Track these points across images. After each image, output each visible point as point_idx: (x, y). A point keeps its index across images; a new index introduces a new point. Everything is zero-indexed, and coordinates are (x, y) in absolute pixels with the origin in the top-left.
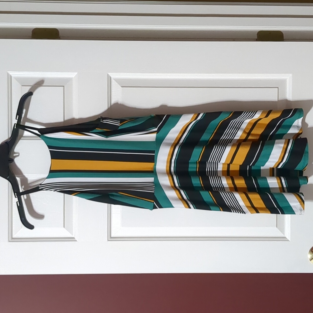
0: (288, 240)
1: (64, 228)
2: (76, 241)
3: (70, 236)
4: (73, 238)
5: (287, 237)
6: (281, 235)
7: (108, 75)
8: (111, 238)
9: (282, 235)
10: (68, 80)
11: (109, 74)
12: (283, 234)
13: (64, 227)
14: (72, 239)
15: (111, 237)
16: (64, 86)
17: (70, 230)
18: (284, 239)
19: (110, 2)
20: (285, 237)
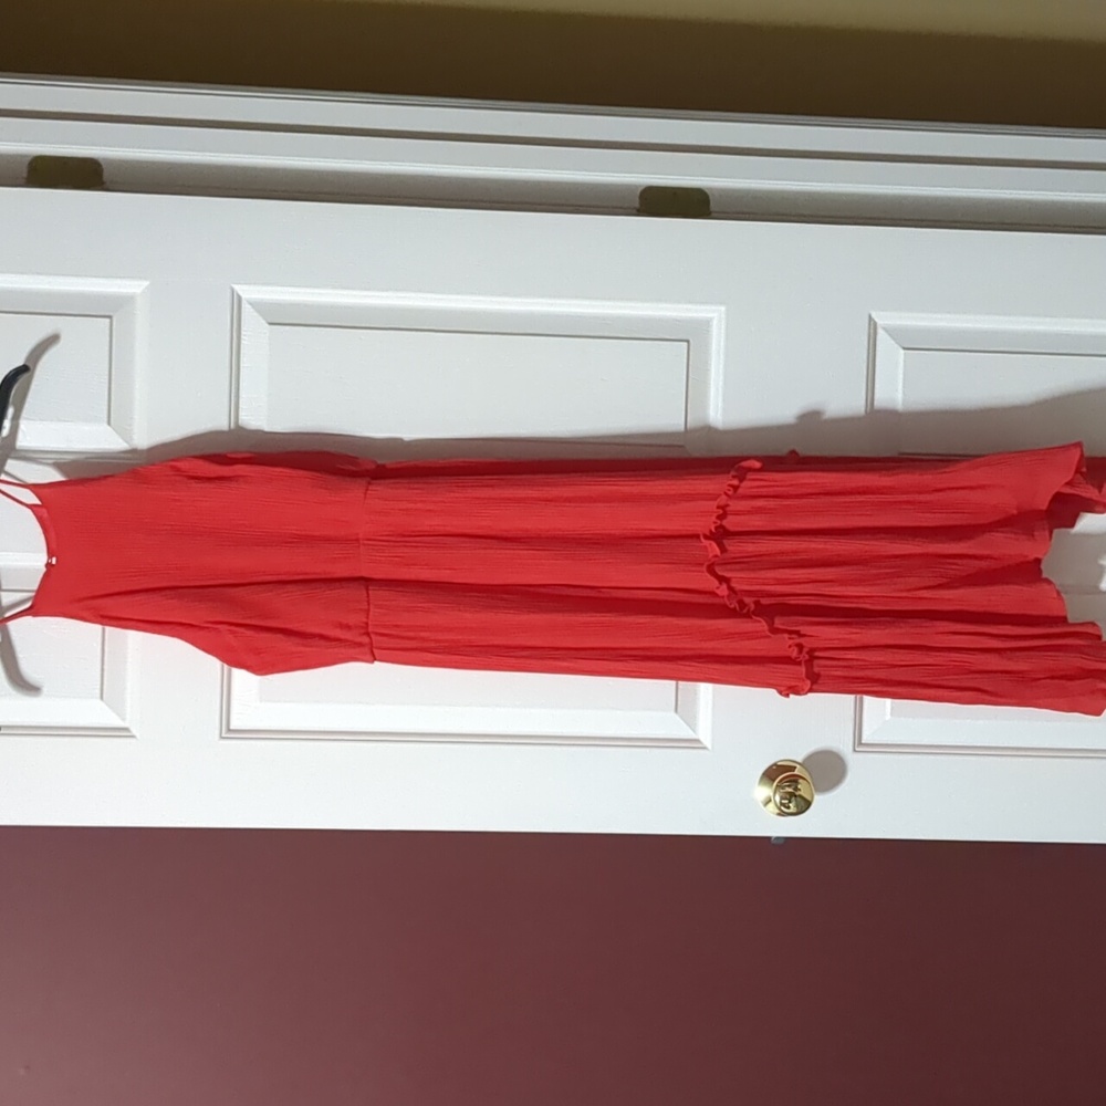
0: (705, 748)
1: (99, 701)
2: (133, 737)
3: (118, 723)
4: (126, 729)
5: (702, 739)
6: (686, 733)
7: (233, 290)
8: (229, 732)
9: (690, 734)
10: (125, 301)
11: (236, 287)
12: (694, 731)
13: (102, 698)
14: (122, 732)
15: (229, 730)
16: (110, 317)
17: (118, 709)
18: (693, 744)
19: (242, 91)
20: (698, 741)
